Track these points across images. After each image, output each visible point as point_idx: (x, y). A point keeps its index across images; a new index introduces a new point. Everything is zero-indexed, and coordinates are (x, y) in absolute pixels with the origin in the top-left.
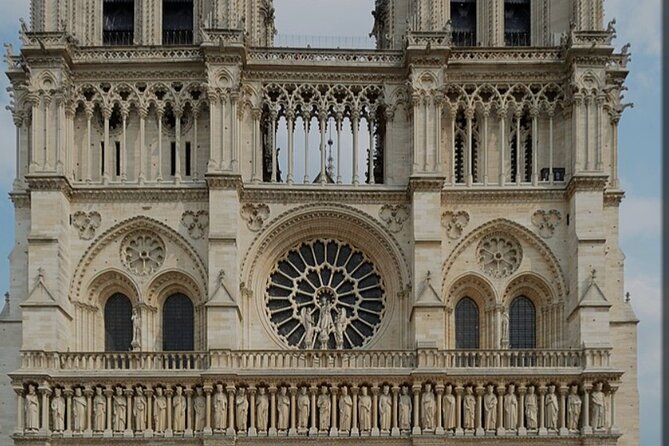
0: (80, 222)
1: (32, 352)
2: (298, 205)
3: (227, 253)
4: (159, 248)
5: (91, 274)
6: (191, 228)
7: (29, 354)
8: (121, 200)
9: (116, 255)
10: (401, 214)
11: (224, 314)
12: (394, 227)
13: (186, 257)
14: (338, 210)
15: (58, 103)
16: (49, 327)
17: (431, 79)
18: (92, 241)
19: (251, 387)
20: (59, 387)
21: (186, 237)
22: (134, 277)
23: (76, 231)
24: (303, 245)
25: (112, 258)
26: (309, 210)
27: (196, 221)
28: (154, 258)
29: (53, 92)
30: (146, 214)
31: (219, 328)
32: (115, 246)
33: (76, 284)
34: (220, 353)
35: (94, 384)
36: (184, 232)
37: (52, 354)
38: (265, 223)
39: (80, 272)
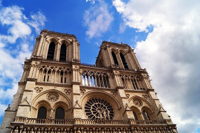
0: (37, 89)
1: (19, 117)
2: (92, 90)
3: (78, 97)
4: (57, 97)
5: (38, 101)
6: (66, 93)
7: (18, 118)
8: (49, 86)
9: (45, 97)
10: (115, 94)
11: (78, 110)
12: (114, 96)
13: (65, 99)
14: (101, 92)
15: (37, 67)
16: (26, 111)
17: (117, 72)
18: (39, 93)
19: (88, 129)
20: (26, 128)
21: (65, 94)
22: (50, 102)
23: (36, 91)
24: (93, 99)
25: (44, 97)
26: (95, 91)
27: (68, 91)
28: (55, 98)
29: (37, 65)
30: (55, 89)
31: (77, 114)
32: (45, 95)
33: (33, 103)
34: (78, 120)
35: (38, 127)
36: (65, 93)
37: (25, 118)
38: (85, 93)
39: (35, 100)
